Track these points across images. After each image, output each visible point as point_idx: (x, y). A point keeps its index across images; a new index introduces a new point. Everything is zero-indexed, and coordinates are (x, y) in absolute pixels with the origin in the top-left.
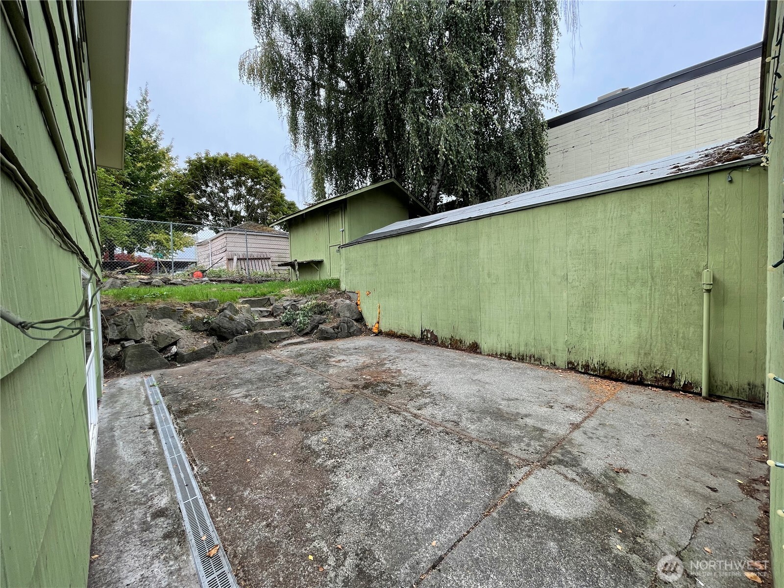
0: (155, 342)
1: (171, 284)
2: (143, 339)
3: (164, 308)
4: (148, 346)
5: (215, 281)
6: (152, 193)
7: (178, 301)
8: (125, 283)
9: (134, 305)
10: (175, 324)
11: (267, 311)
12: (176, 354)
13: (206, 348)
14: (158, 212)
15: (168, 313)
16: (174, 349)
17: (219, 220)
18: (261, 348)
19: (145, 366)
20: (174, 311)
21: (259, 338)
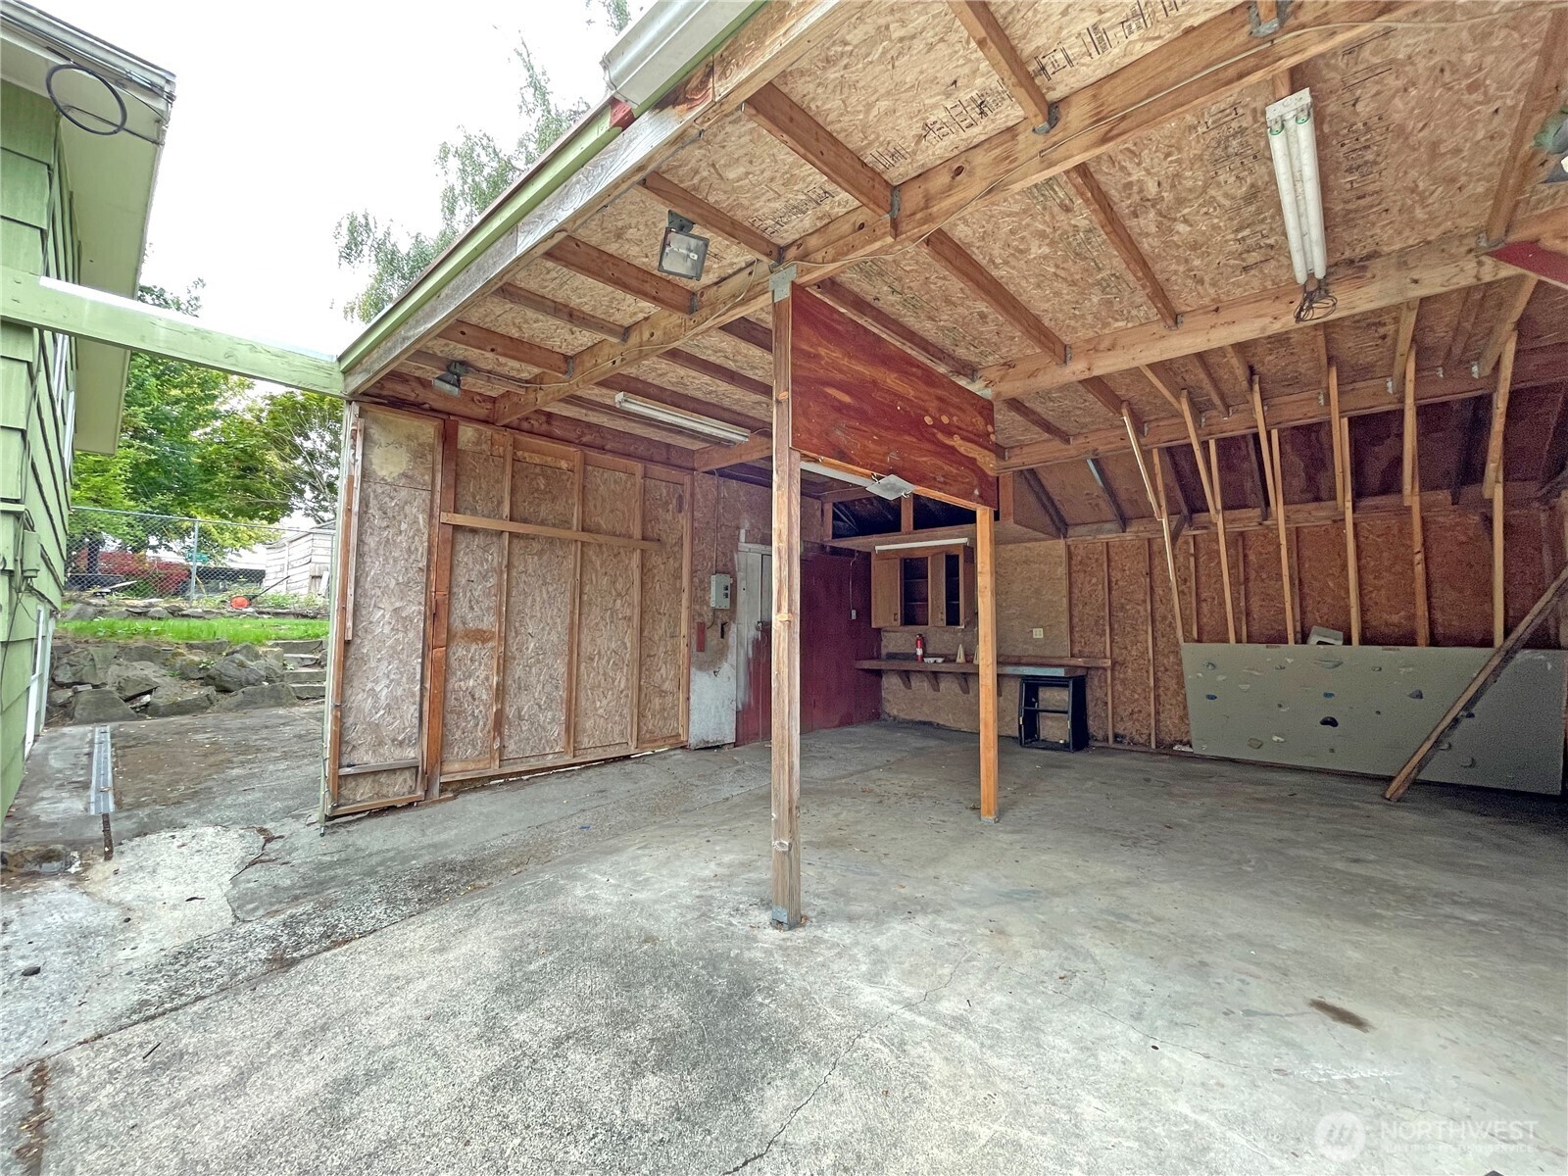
0: (120, 689)
1: (183, 616)
2: (104, 684)
3: (144, 647)
4: (111, 692)
5: (269, 613)
6: (195, 444)
7: (170, 639)
8: (101, 613)
9: (99, 642)
10: (157, 668)
11: (312, 659)
12: (147, 705)
13: (195, 699)
14: (202, 481)
15: (146, 654)
16: (147, 698)
17: (324, 499)
18: (279, 704)
19: (101, 716)
20: (159, 652)
21: (278, 691)
